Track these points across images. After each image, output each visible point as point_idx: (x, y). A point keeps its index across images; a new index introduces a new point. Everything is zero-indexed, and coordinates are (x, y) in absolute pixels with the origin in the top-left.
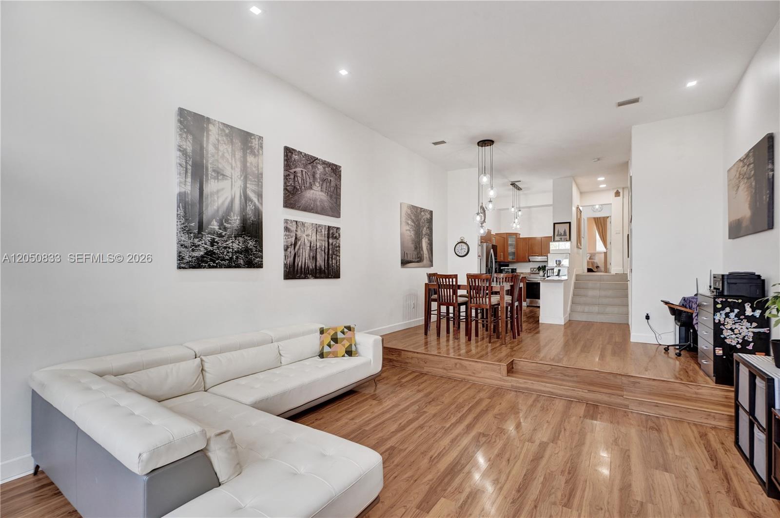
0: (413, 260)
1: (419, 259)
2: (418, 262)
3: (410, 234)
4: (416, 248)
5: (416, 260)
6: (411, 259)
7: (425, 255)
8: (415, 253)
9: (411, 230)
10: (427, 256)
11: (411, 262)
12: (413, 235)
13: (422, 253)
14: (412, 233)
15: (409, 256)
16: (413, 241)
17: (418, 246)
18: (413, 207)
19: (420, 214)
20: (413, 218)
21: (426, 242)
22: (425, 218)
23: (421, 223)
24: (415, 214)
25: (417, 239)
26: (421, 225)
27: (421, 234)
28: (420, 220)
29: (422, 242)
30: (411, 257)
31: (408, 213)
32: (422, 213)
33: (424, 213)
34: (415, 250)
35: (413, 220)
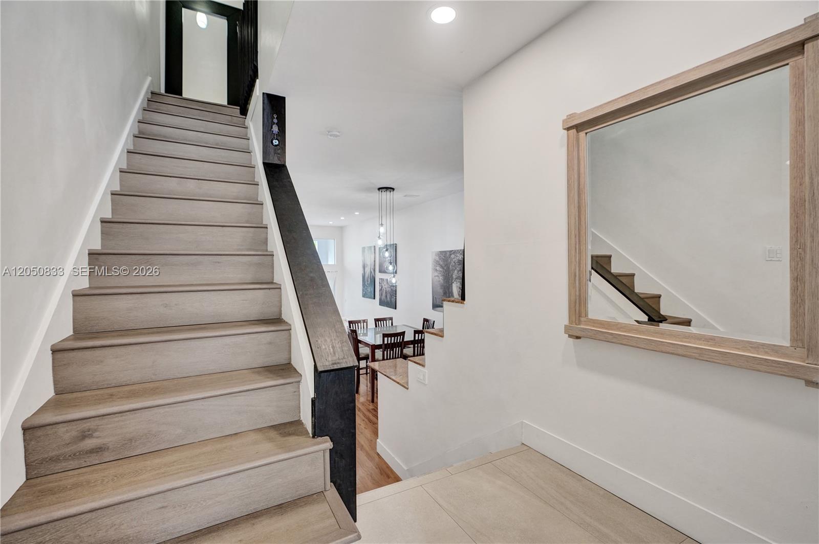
3: (438, 279)
6: (440, 304)
9: (440, 275)
14: (441, 279)
15: (437, 302)
16: (442, 286)
18: (441, 252)
19: (450, 258)
20: (441, 263)
21: (457, 286)
22: (456, 260)
23: (451, 267)
24: (443, 259)
26: (451, 269)
27: (450, 279)
28: (450, 264)
29: (452, 287)
30: (440, 302)
32: (452, 255)
33: (454, 255)
34: (443, 295)
35: (441, 265)
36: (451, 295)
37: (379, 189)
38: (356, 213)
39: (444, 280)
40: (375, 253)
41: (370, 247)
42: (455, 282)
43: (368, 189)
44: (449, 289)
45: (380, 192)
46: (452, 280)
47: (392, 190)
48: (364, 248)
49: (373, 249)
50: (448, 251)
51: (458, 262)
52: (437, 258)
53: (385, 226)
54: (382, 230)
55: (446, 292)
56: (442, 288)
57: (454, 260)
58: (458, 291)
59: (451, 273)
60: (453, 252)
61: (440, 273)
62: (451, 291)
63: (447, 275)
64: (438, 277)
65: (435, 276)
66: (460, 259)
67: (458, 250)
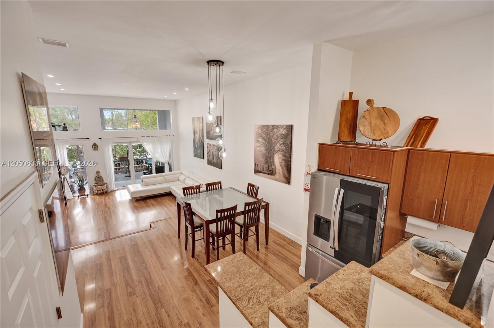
0: (264, 171)
1: (270, 172)
2: (268, 174)
3: (260, 149)
4: (267, 162)
5: (267, 172)
6: (261, 170)
7: (277, 171)
8: (266, 166)
9: (262, 146)
10: (281, 172)
11: (261, 172)
12: (263, 151)
13: (273, 167)
14: (263, 149)
15: (259, 167)
16: (264, 155)
17: (269, 160)
18: (264, 126)
19: (273, 131)
20: (264, 136)
21: (279, 158)
22: (279, 134)
23: (273, 140)
24: (266, 132)
25: (267, 155)
26: (273, 141)
27: (272, 150)
28: (272, 137)
29: (274, 157)
30: (262, 169)
31: (259, 132)
32: (275, 130)
33: (277, 130)
34: (265, 163)
35: (263, 138)
36: (272, 164)
37: (209, 62)
38: (186, 89)
39: (266, 150)
40: (203, 122)
41: (199, 118)
42: (277, 154)
43: (196, 62)
44: (270, 159)
45: (210, 66)
46: (274, 151)
47: (221, 63)
48: (193, 119)
49: (201, 119)
50: (271, 125)
52: (260, 131)
53: (215, 101)
54: (212, 105)
55: (268, 161)
56: (263, 157)
57: (276, 134)
58: (280, 161)
59: (273, 145)
60: (275, 126)
61: (263, 145)
62: (273, 161)
63: (268, 146)
64: (260, 147)
65: (257, 147)
66: (285, 134)
67: (281, 126)
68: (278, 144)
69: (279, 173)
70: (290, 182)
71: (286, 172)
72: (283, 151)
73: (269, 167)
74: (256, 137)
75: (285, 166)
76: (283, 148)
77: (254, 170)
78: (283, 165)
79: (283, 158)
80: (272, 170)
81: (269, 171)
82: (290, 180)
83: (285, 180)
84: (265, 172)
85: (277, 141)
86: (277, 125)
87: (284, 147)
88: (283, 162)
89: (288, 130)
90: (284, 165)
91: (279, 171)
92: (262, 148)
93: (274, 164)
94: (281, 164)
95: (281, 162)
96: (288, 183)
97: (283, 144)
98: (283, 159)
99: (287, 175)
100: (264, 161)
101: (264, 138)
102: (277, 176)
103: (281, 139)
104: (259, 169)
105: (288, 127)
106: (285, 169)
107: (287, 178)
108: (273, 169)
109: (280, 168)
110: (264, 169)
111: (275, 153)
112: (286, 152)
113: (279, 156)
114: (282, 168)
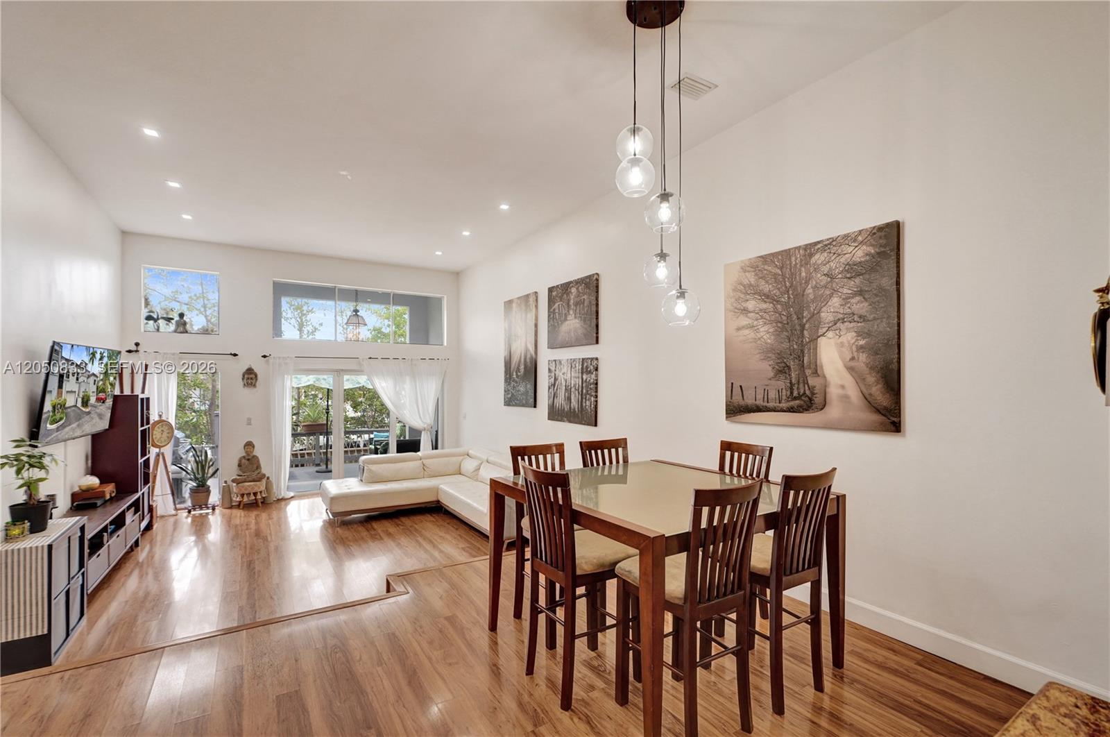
0: (771, 405)
1: (798, 402)
2: (791, 410)
3: (753, 335)
4: (783, 371)
5: (784, 405)
6: (760, 402)
7: (833, 392)
8: (782, 384)
9: (761, 322)
10: (853, 392)
11: (758, 409)
13: (811, 381)
14: (766, 334)
15: (749, 392)
16: (767, 352)
17: (791, 363)
18: (764, 259)
19: (808, 264)
20: (766, 288)
21: (841, 345)
22: (835, 265)
23: (809, 290)
24: (775, 275)
25: (786, 345)
26: (811, 296)
27: (807, 326)
28: (807, 282)
29: (816, 349)
30: (760, 396)
31: (746, 282)
32: (817, 256)
33: (825, 254)
34: (775, 376)
35: (764, 295)
36: (808, 372)
39: (777, 334)
41: (525, 298)
42: (830, 334)
44: (800, 358)
46: (817, 327)
48: (509, 304)
49: (532, 298)
50: (797, 248)
51: (845, 270)
52: (751, 278)
55: (789, 368)
56: (766, 358)
57: (825, 269)
58: (849, 356)
59: (809, 307)
60: (819, 246)
61: (762, 317)
62: (810, 362)
63: (789, 316)
64: (753, 326)
65: (738, 329)
66: (868, 258)
67: (846, 236)
68: (835, 301)
69: (845, 398)
70: (900, 421)
71: (877, 391)
72: (860, 317)
73: (795, 388)
74: (733, 300)
75: (872, 368)
76: (860, 306)
77: (727, 405)
78: (865, 370)
79: (862, 342)
80: (808, 392)
81: (795, 398)
82: (900, 417)
83: (876, 418)
84: (778, 404)
85: (828, 292)
86: (828, 240)
87: (867, 304)
88: (863, 357)
89: (883, 241)
90: (867, 365)
91: (840, 391)
92: (761, 330)
93: (816, 373)
94: (853, 364)
95: (853, 359)
96: (893, 428)
97: (860, 293)
98: (861, 349)
99: (882, 399)
100: (770, 368)
101: (768, 297)
102: (834, 411)
103: (849, 278)
104: (749, 400)
105: (879, 234)
106: (871, 379)
107: (886, 408)
108: (812, 389)
109: (849, 381)
110: (773, 394)
111: (821, 332)
112: (875, 319)
113: (841, 340)
114: (859, 378)
